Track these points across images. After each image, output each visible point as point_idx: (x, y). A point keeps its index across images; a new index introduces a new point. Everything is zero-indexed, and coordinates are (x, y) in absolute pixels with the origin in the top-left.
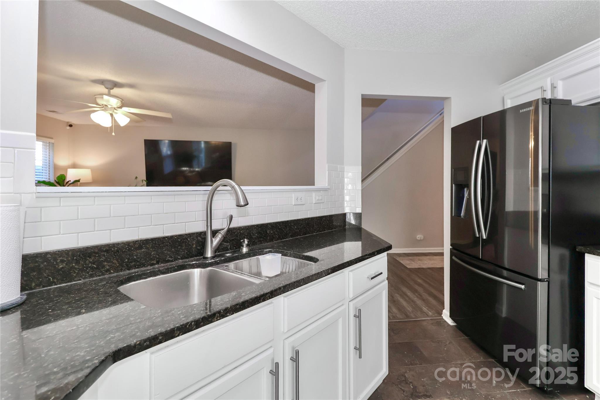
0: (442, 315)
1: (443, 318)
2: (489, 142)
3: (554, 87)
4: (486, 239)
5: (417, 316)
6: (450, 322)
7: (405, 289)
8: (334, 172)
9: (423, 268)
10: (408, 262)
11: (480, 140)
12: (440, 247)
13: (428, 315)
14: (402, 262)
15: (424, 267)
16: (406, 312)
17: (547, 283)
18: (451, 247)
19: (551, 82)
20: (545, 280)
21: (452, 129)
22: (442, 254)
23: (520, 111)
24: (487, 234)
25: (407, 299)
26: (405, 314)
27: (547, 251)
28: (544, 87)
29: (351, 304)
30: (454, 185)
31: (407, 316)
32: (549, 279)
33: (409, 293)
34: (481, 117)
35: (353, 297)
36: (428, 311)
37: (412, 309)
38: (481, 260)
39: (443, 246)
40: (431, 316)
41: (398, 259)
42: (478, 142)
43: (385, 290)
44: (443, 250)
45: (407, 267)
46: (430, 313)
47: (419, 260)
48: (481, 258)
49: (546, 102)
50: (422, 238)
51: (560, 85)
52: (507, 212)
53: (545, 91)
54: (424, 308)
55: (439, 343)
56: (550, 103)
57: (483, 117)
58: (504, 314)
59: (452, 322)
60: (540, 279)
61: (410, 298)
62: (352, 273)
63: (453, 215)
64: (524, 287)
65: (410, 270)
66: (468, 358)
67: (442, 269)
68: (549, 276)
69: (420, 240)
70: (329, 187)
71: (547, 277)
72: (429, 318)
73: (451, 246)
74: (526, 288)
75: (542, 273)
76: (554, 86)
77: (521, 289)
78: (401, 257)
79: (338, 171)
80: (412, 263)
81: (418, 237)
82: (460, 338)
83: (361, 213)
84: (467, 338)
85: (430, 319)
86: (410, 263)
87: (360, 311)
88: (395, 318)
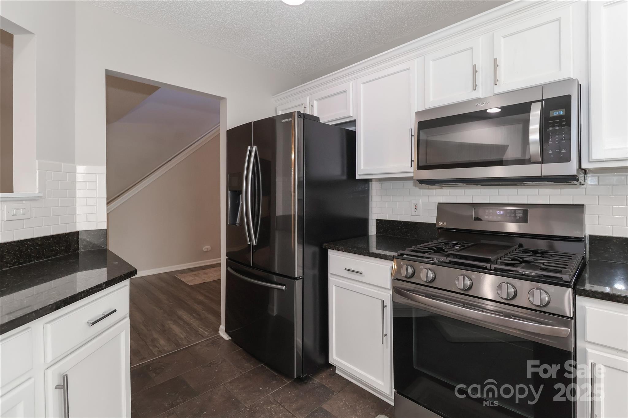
0: (219, 332)
1: (219, 335)
2: (259, 148)
3: (311, 106)
4: (256, 246)
5: (190, 341)
6: (226, 337)
7: (181, 313)
8: (52, 172)
9: (207, 283)
10: (191, 278)
11: (251, 146)
12: (218, 258)
13: (202, 336)
14: (183, 280)
15: (208, 280)
16: (177, 341)
17: (302, 280)
18: (227, 258)
19: (310, 101)
20: (301, 278)
21: (227, 131)
22: (219, 265)
23: (281, 121)
24: (257, 241)
25: (182, 323)
26: (176, 344)
27: (302, 250)
28: (305, 103)
29: (50, 371)
30: (229, 192)
31: (178, 345)
32: (304, 277)
33: (186, 316)
34: (252, 122)
35: (53, 360)
36: (204, 331)
37: (185, 335)
38: (252, 267)
39: (220, 256)
40: (208, 337)
41: (179, 277)
42: (249, 147)
43: (124, 332)
44: (220, 260)
45: (188, 285)
46: (206, 333)
47: (205, 274)
48: (252, 265)
49: (301, 116)
50: (209, 250)
51: (315, 104)
52: (276, 216)
53: (306, 108)
54: (200, 329)
55: (210, 366)
56: (304, 117)
57: (254, 122)
58: (275, 313)
59: (227, 337)
60: (297, 278)
61: (185, 322)
62: (51, 325)
63: (229, 223)
64: (285, 288)
65: (192, 287)
66: (239, 372)
67: (220, 280)
68: (303, 274)
69: (208, 251)
70: (41, 195)
71: (302, 275)
72: (203, 340)
73: (227, 256)
74: (286, 289)
75: (298, 272)
76: (312, 104)
77: (282, 290)
78: (183, 274)
79: (63, 171)
80: (195, 279)
81: (205, 249)
82: (234, 352)
83: (106, 230)
84: (241, 349)
85: (205, 341)
86: (193, 280)
87: (65, 377)
88: (161, 352)
